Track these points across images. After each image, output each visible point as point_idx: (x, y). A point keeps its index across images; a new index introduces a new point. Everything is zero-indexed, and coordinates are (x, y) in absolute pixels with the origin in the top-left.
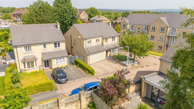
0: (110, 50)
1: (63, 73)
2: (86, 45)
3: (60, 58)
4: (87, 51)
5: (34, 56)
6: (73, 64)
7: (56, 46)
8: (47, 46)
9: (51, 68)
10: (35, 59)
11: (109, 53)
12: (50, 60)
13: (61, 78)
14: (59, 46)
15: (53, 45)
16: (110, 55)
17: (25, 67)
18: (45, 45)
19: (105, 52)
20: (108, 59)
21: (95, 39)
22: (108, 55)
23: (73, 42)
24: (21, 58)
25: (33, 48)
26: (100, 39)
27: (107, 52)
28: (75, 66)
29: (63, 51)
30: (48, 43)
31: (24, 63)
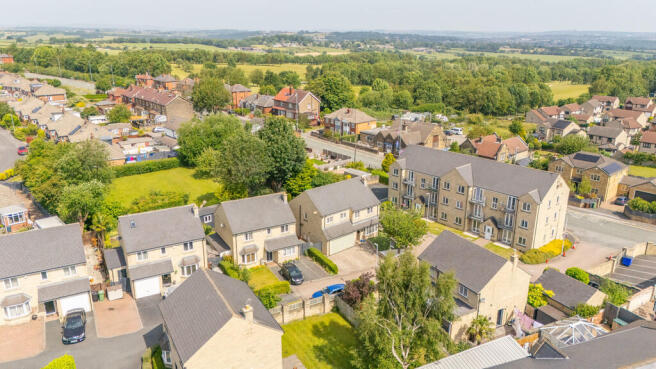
0: (364, 229)
1: (297, 271)
2: (326, 224)
3: (289, 247)
4: (326, 234)
5: (255, 246)
6: (305, 255)
7: (283, 230)
8: (272, 230)
9: (276, 262)
10: (256, 249)
11: (362, 234)
12: (276, 252)
13: (296, 278)
14: (287, 229)
15: (280, 229)
16: (364, 237)
17: (244, 260)
18: (269, 230)
19: (355, 233)
20: (360, 245)
21: (339, 214)
22: (361, 238)
23: (303, 217)
24: (240, 249)
25: (255, 234)
26: (348, 212)
27: (358, 232)
28: (308, 258)
29: (292, 236)
30: (273, 227)
31: (243, 256)
